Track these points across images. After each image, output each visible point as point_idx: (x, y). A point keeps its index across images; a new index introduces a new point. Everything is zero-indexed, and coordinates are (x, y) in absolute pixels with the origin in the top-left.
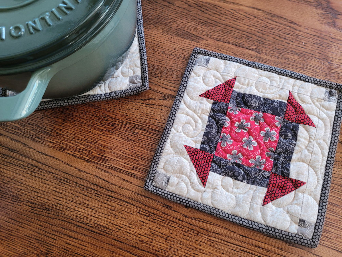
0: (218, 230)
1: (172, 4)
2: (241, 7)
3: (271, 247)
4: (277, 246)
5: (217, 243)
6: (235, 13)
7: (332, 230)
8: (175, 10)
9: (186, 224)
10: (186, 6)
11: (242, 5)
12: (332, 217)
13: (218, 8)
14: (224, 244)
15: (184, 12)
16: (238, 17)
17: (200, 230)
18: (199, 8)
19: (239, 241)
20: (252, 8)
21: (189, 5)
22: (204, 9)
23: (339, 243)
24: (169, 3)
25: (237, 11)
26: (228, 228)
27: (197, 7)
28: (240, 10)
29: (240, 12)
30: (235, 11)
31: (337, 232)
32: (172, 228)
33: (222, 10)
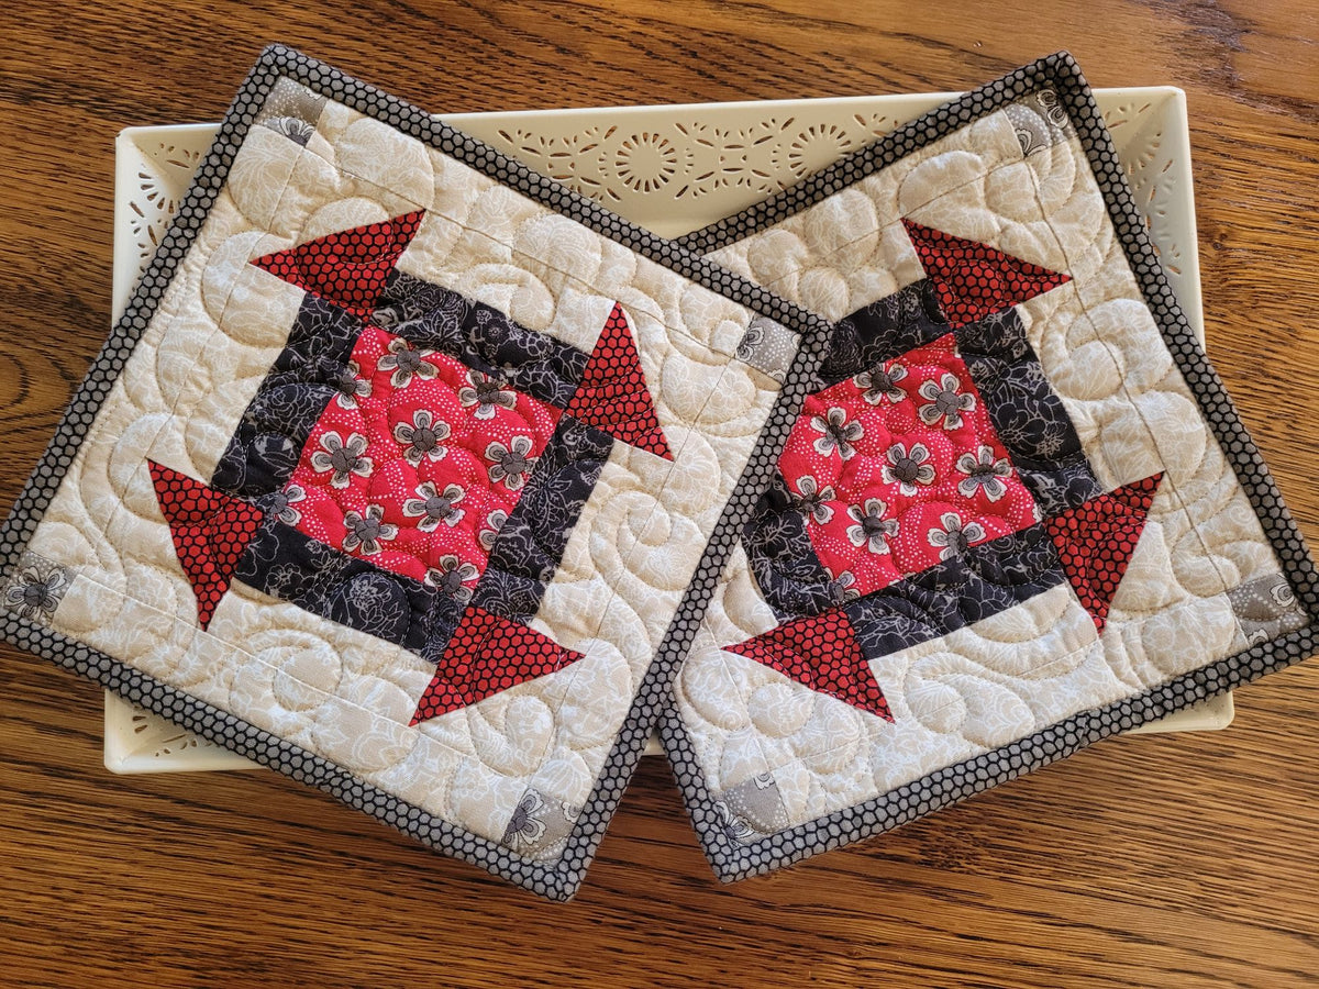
0: (880, 930)
1: (577, 55)
2: (863, 41)
3: (1065, 958)
4: (1082, 950)
5: (885, 975)
6: (838, 67)
7: (1259, 867)
8: (592, 84)
9: (768, 933)
10: (638, 59)
11: (863, 29)
12: (1257, 824)
13: (769, 51)
14: (906, 974)
15: (630, 89)
16: (855, 84)
17: (820, 942)
18: (692, 62)
19: (955, 954)
20: (907, 36)
21: (649, 53)
22: (712, 63)
23: (1281, 906)
24: (561, 50)
25: (849, 60)
26: (913, 919)
27: (683, 59)
28: (858, 53)
29: (859, 65)
30: (838, 59)
31: (1271, 870)
32: (723, 954)
33: (787, 59)
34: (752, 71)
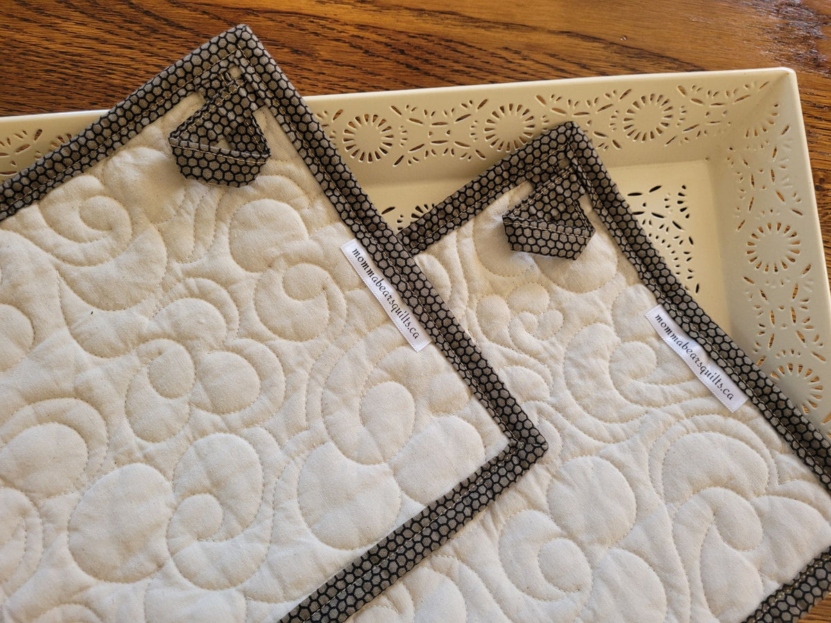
1: (308, 55)
2: (535, 38)
6: (517, 59)
8: (321, 77)
10: (357, 57)
11: (534, 29)
13: (461, 48)
15: (352, 80)
16: (531, 72)
18: (401, 57)
20: (569, 33)
21: (366, 52)
22: (417, 58)
24: (296, 51)
25: (525, 53)
27: (394, 56)
28: (531, 47)
29: (532, 56)
30: (516, 52)
33: (476, 54)
34: (449, 63)
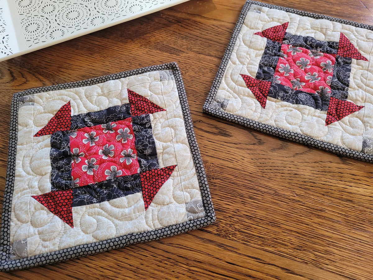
0: (198, 256)
2: (223, 23)
4: (271, 274)
5: (199, 273)
6: (216, 28)
7: (336, 251)
8: (154, 26)
9: (160, 252)
11: (223, 21)
12: (334, 235)
13: (199, 24)
14: (207, 274)
17: (178, 258)
18: (180, 24)
19: (225, 269)
21: (169, 21)
23: (344, 267)
25: (219, 27)
26: (212, 254)
28: (221, 26)
29: (221, 28)
30: (216, 26)
31: (340, 253)
32: (143, 258)
33: (204, 25)
